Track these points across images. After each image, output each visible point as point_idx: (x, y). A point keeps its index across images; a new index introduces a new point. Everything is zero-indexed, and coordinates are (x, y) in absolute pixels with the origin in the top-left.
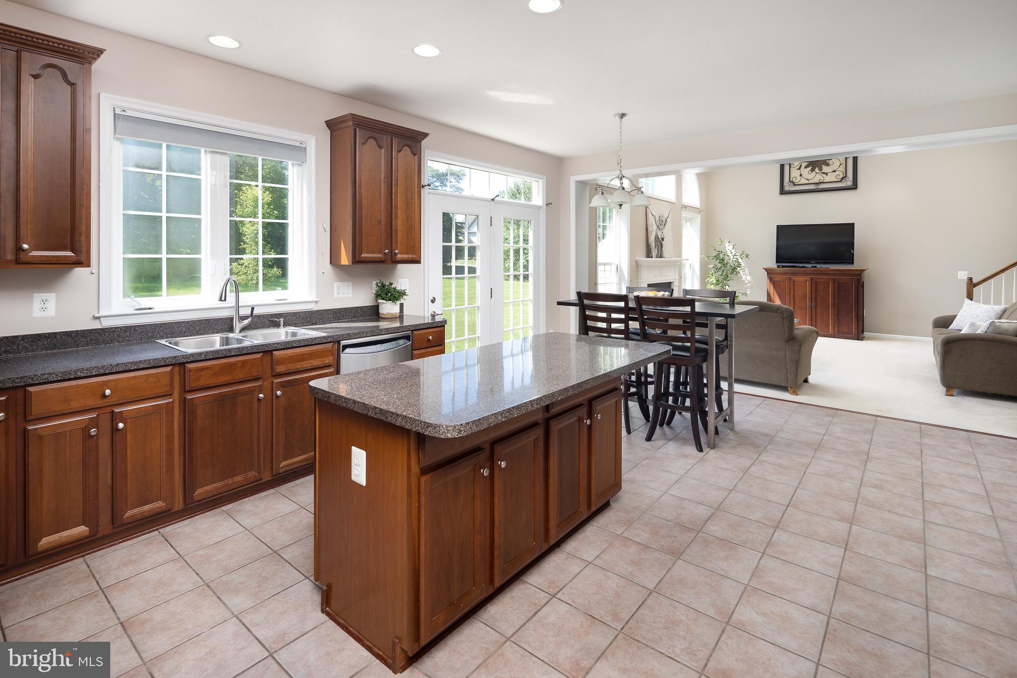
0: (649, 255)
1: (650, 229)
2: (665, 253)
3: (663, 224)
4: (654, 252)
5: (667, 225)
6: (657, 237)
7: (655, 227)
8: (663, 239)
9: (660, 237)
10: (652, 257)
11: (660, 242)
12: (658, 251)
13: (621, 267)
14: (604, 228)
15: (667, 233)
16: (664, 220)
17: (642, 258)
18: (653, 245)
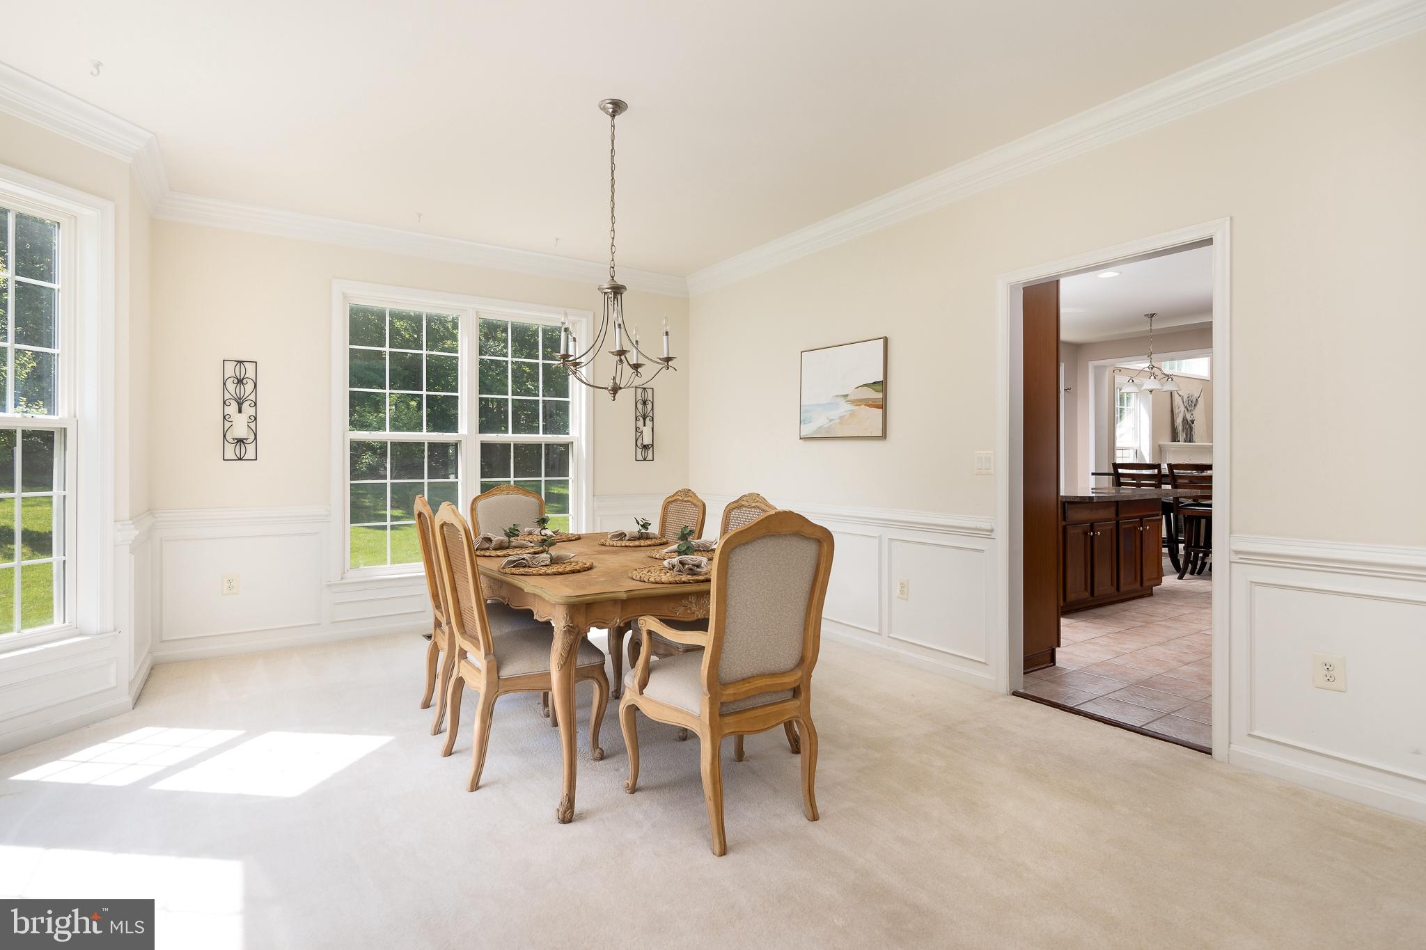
0: (1175, 438)
1: (1176, 411)
2: (1195, 437)
3: (1193, 405)
4: (1182, 436)
5: (1197, 408)
6: (1185, 420)
7: (1182, 408)
8: (1193, 422)
9: (1189, 419)
10: (1179, 441)
11: (1188, 425)
12: (1186, 435)
13: (1140, 451)
14: (1121, 410)
15: (1198, 415)
16: (1194, 400)
17: (1166, 441)
18: (1180, 428)
